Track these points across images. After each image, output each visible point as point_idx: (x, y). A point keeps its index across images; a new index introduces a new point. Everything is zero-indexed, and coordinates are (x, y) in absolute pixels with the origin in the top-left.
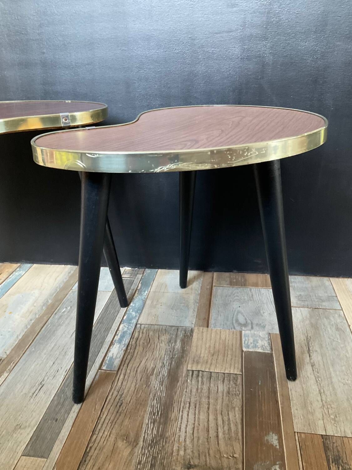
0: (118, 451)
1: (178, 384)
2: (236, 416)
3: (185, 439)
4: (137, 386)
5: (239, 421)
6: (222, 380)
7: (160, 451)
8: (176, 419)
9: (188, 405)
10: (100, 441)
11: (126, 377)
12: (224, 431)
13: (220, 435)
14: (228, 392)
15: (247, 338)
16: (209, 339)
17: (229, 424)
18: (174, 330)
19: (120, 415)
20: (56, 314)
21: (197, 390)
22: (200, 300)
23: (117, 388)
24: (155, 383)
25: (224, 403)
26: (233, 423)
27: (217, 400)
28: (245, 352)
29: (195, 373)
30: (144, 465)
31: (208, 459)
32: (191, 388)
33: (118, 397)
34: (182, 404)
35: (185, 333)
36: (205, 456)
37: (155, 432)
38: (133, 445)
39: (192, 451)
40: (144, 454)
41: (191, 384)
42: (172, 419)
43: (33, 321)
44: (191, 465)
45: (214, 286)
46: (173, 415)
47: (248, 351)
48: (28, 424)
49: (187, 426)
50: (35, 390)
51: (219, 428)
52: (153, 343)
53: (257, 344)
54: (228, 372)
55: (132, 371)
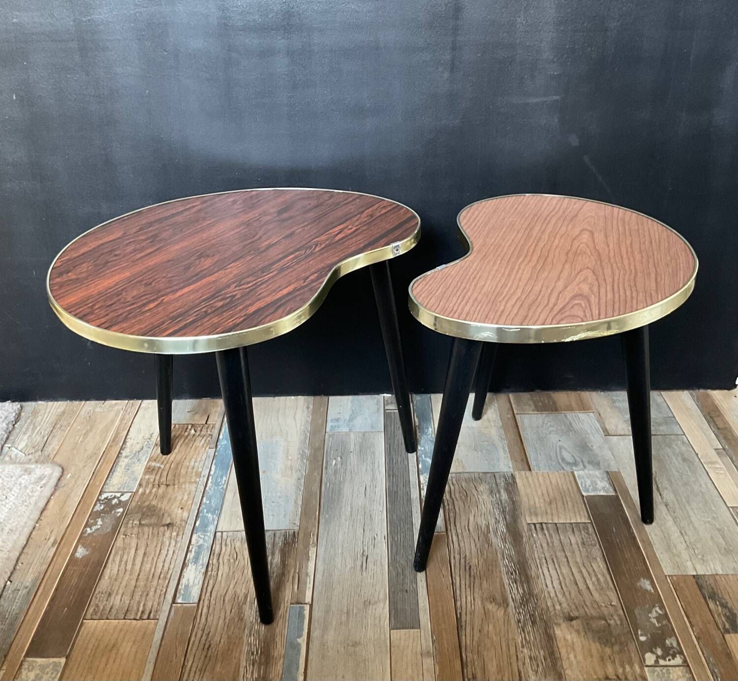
0: (491, 614)
1: (524, 540)
2: (600, 566)
3: (556, 594)
4: (478, 546)
5: (605, 571)
6: (571, 530)
7: (535, 608)
8: (538, 577)
9: (544, 561)
10: (467, 606)
11: (460, 537)
12: (593, 583)
13: (591, 587)
14: (583, 543)
15: (583, 480)
16: (537, 485)
17: (596, 575)
18: (490, 477)
19: (475, 579)
20: (326, 468)
21: (548, 544)
22: (506, 434)
23: (457, 551)
24: (497, 542)
25: (583, 555)
26: (599, 573)
27: (574, 552)
28: (586, 497)
29: (538, 526)
30: (525, 622)
31: (587, 610)
32: (540, 542)
33: (463, 561)
34: (538, 561)
35: (506, 480)
36: (583, 607)
37: (521, 591)
38: (504, 605)
39: (568, 605)
40: (520, 613)
41: (539, 538)
42: (533, 576)
43: (303, 481)
44: (572, 617)
45: (517, 414)
46: (533, 573)
47: (589, 496)
48: (376, 599)
49: (552, 582)
50: (360, 563)
51: (587, 580)
52: (472, 496)
53: (597, 486)
54: (575, 522)
55: (463, 530)
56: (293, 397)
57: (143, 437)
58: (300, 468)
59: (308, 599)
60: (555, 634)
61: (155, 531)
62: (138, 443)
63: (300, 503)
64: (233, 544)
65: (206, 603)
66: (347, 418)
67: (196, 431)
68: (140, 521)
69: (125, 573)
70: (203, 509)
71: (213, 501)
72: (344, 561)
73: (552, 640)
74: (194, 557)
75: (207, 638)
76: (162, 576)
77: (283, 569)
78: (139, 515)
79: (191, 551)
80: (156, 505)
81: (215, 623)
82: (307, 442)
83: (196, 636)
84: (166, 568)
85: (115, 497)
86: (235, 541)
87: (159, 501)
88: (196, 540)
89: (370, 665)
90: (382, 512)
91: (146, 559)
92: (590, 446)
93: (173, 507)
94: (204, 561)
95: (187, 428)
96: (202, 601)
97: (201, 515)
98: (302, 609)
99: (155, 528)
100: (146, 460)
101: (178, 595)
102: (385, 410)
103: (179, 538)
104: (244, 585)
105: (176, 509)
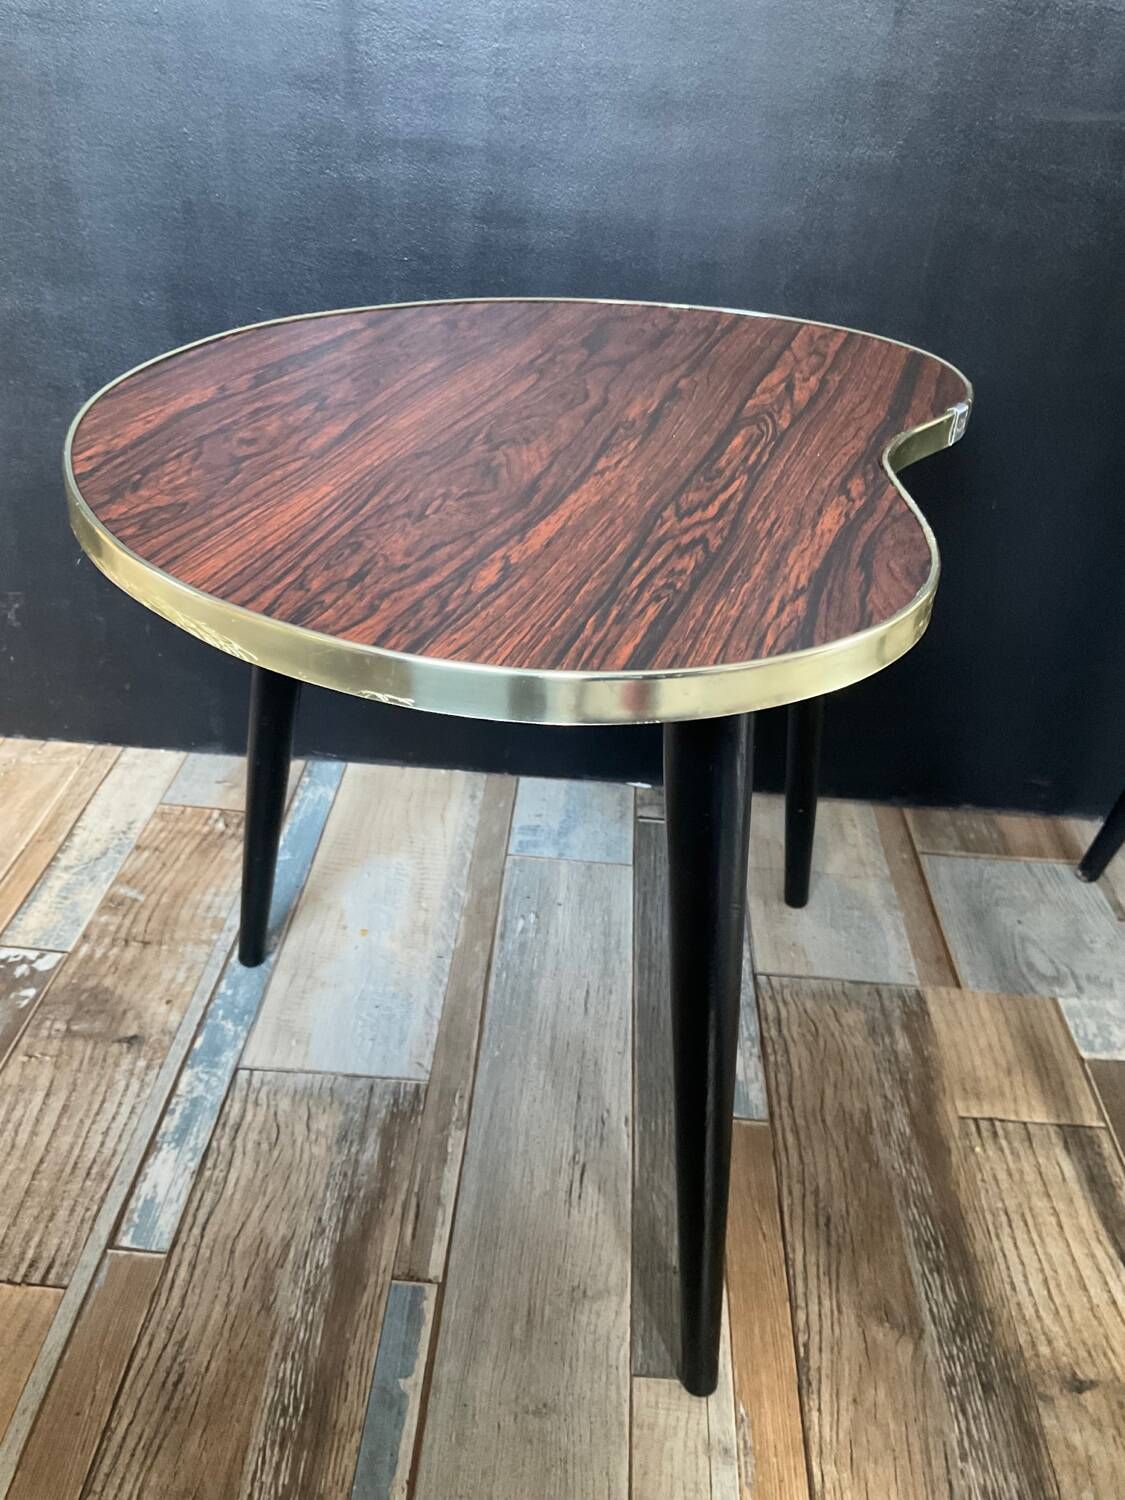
0: (883, 1353)
1: (953, 1159)
3: (1037, 1311)
4: (846, 1165)
6: (1061, 1143)
7: (988, 1346)
8: (992, 1262)
9: (1004, 1218)
10: (821, 1327)
11: (803, 1139)
15: (1078, 1021)
16: (976, 1022)
18: (869, 994)
19: (839, 1251)
20: (502, 936)
21: (1010, 1174)
22: (900, 896)
23: (795, 1174)
24: (889, 1157)
27: (1071, 1201)
28: (1090, 1062)
29: (984, 1125)
30: (966, 1387)
31: (1115, 1364)
32: (992, 1169)
33: (810, 1201)
34: (989, 1217)
35: (904, 1002)
36: (1105, 1354)
37: (952, 1296)
38: (912, 1333)
39: (1069, 1345)
40: (952, 1356)
41: (988, 1158)
42: (979, 1259)
43: (448, 961)
44: (1081, 1382)
45: (922, 853)
46: (978, 1248)
47: (1096, 1060)
48: (601, 1285)
49: (1025, 1276)
50: (567, 1182)
51: (1108, 1279)
52: (829, 1039)
53: (1113, 1039)
54: (1069, 1122)
55: (811, 1120)
56: (443, 771)
57: (112, 828)
58: (444, 931)
59: (435, 1270)
60: (1041, 1427)
61: (99, 1053)
62: (97, 840)
63: (437, 1014)
64: (272, 1103)
65: (189, 1253)
66: (556, 826)
67: (227, 826)
68: (68, 1022)
69: (9, 1154)
70: (219, 1007)
71: (241, 991)
72: (527, 1173)
73: (1037, 1445)
74: (177, 1127)
75: (178, 1353)
76: (94, 1171)
77: (382, 1180)
78: (69, 1010)
79: (174, 1111)
80: (112, 988)
81: (202, 1311)
82: (465, 871)
83: (150, 1343)
84: (107, 1152)
85: (24, 960)
86: (279, 1097)
87: (120, 978)
88: (190, 1084)
89: (578, 1478)
90: (622, 1053)
91: (64, 1122)
92: (1088, 940)
93: (150, 996)
94: (200, 1141)
95: (210, 817)
96: (178, 1249)
97: (209, 1021)
98: (418, 1295)
99: (100, 1045)
100: (108, 879)
101: (124, 1227)
102: (637, 817)
103: (152, 1074)
104: (285, 1216)
105: (154, 1004)
